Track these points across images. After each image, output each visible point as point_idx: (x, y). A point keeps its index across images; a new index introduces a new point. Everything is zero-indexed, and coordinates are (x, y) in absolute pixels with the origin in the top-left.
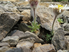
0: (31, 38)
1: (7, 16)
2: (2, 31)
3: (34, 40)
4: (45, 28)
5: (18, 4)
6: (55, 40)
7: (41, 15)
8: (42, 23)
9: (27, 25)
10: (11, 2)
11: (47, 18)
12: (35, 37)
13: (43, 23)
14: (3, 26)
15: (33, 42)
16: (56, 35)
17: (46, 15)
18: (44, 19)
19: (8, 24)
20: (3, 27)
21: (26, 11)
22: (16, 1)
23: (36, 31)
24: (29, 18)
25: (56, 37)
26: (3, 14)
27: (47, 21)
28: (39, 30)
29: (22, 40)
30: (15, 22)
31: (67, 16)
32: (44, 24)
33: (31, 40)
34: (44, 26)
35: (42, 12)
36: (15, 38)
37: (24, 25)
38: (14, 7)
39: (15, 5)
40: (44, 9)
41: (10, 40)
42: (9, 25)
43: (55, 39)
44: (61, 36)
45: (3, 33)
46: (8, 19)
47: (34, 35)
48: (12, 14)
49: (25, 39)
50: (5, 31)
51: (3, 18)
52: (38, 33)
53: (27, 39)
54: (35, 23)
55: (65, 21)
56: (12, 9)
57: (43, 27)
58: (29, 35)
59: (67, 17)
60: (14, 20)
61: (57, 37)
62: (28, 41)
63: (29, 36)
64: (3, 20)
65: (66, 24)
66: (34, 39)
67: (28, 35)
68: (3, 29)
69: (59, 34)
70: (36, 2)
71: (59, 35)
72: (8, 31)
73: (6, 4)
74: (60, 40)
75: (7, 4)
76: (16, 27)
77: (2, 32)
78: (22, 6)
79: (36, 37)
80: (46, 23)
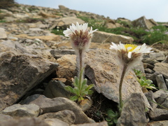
0: (66, 111)
1: (24, 61)
2: (6, 92)
3: (72, 117)
4: (105, 94)
5: (56, 46)
6: (123, 123)
7: (98, 66)
8: (97, 82)
9: (63, 85)
10: (43, 40)
11: (110, 73)
12: (75, 111)
13: (100, 82)
14: (12, 80)
15: (69, 121)
16: (126, 109)
17: (107, 67)
18: (102, 74)
19: (23, 77)
20: (12, 83)
21: (66, 57)
22: (53, 40)
23: (82, 99)
24: (71, 72)
25: (125, 114)
26: (18, 57)
27: (111, 79)
28: (89, 98)
29: (46, 115)
30: (38, 74)
31: (164, 74)
32: (103, 85)
33: (66, 115)
34: (101, 90)
35: (99, 61)
36: (30, 109)
37: (57, 85)
38: (46, 49)
39: (50, 47)
40: (105, 54)
41: (18, 111)
42: (25, 81)
43: (123, 121)
44: (137, 114)
45: (7, 97)
46: (24, 67)
47: (73, 106)
48: (36, 58)
49: (51, 113)
50: (13, 94)
51: (14, 65)
52: (87, 104)
53: (57, 113)
54: (80, 82)
55: (159, 85)
56: (39, 52)
57: (99, 92)
58: (63, 103)
59: (165, 78)
60: (36, 69)
61: (128, 114)
62: (59, 117)
63: (63, 106)
64: (14, 69)
65: (163, 93)
66: (73, 113)
67: (60, 104)
68: (10, 88)
69: (132, 108)
70: (83, 38)
71: (132, 111)
72: (20, 94)
73: (32, 43)
74: (135, 122)
75: (34, 44)
76: (40, 90)
77: (7, 95)
78: (62, 47)
79: (79, 111)
80: (107, 83)
